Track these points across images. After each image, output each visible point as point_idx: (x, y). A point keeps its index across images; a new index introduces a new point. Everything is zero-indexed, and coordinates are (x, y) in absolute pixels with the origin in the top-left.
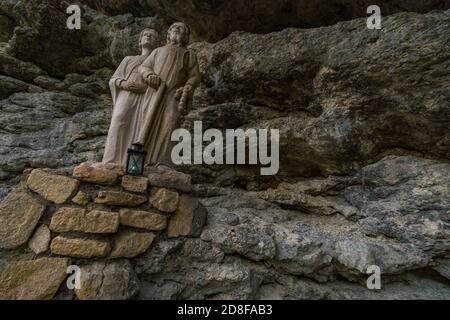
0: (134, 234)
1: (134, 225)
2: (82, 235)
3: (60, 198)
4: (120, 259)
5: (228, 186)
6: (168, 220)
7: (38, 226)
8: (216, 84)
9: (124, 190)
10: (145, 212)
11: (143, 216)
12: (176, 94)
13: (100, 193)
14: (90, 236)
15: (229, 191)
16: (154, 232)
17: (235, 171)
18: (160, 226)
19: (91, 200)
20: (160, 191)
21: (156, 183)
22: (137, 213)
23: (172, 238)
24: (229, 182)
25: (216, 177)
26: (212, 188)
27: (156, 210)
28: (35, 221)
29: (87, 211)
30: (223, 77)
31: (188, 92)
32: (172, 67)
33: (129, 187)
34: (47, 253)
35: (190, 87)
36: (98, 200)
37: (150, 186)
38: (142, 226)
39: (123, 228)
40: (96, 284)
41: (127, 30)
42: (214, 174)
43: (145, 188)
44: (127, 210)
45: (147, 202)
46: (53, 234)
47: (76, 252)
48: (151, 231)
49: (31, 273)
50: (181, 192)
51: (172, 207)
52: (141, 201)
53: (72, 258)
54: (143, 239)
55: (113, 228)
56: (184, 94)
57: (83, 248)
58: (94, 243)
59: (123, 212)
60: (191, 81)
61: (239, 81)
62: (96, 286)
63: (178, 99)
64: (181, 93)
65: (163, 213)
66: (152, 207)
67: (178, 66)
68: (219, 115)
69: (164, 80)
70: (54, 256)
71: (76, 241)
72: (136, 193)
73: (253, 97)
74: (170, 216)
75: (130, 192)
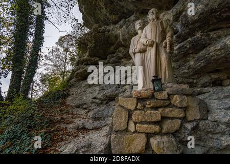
0: (170, 120)
1: (168, 116)
2: (146, 123)
3: (132, 108)
4: (167, 134)
5: (208, 86)
6: (185, 111)
7: (128, 120)
8: (180, 30)
9: (157, 99)
10: (171, 109)
11: (171, 111)
12: (164, 45)
13: (148, 103)
14: (150, 123)
15: (211, 89)
16: (180, 118)
17: (210, 76)
18: (181, 115)
19: (145, 107)
20: (175, 97)
21: (171, 93)
22: (167, 110)
23: (191, 121)
24: (208, 84)
25: (197, 83)
26: (198, 89)
27: (177, 107)
28: (127, 119)
29: (145, 112)
30: (183, 25)
31: (170, 41)
32: (156, 32)
33: (159, 97)
34: (135, 132)
35: (170, 38)
36: (147, 106)
37: (169, 95)
38: (172, 116)
39: (164, 118)
40: (162, 146)
41: (124, 27)
42: (195, 81)
43: (167, 96)
44: (162, 109)
45: (170, 104)
46: (135, 123)
47: (147, 131)
48: (178, 118)
49: (133, 140)
50: (187, 95)
51: (185, 104)
52: (167, 104)
53: (146, 133)
54: (175, 123)
55: (159, 118)
56: (168, 43)
57: (149, 129)
58: (153, 126)
59: (160, 110)
60: (169, 35)
61: (195, 22)
62: (162, 147)
63: (165, 47)
64: (166, 44)
65: (181, 108)
66: (174, 106)
67: (159, 31)
68: (188, 46)
69: (154, 40)
70: (139, 133)
71: (145, 126)
72: (163, 100)
73: (208, 27)
74: (185, 109)
75: (160, 100)
